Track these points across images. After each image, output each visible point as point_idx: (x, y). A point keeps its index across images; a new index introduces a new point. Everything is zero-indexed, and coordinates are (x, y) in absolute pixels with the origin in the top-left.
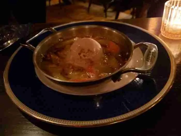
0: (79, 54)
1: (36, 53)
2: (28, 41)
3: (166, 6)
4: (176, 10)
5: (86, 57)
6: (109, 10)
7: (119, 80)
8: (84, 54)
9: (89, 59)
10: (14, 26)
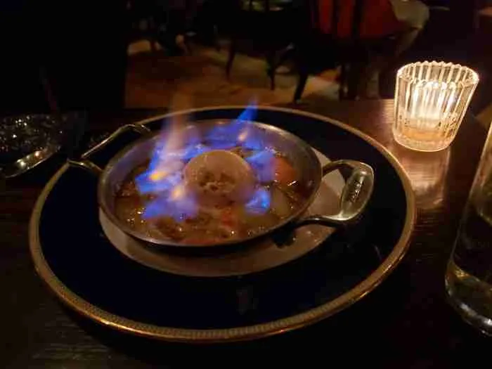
0: (202, 184)
1: (104, 181)
2: (85, 154)
3: (400, 79)
4: (420, 87)
5: (217, 191)
6: (281, 69)
7: (290, 243)
8: (214, 184)
9: (224, 196)
10: (48, 117)
